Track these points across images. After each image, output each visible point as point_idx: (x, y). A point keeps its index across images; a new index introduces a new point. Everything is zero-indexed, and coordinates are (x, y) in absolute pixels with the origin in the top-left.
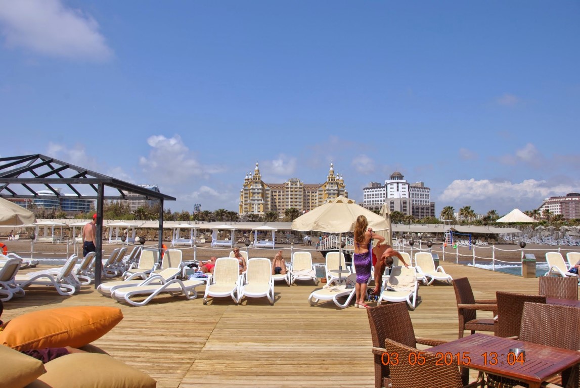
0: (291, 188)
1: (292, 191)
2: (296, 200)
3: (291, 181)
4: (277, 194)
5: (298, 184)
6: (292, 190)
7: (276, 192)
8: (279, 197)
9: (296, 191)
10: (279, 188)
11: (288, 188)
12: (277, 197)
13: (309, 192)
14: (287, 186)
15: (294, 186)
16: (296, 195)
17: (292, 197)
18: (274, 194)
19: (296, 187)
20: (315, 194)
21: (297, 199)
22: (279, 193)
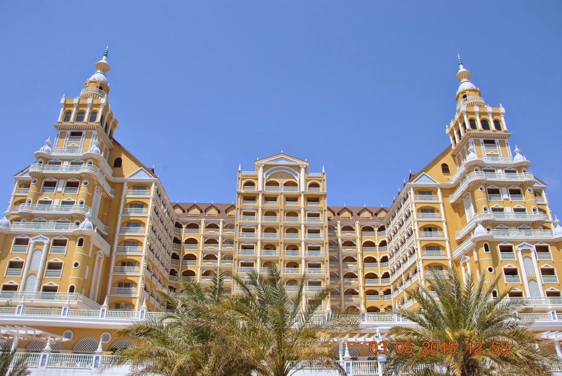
0: (268, 199)
1: (271, 213)
2: (290, 256)
3: (266, 167)
4: (200, 234)
5: (301, 178)
6: (271, 205)
7: (194, 226)
8: (210, 248)
9: (293, 214)
10: (213, 212)
11: (252, 198)
12: (199, 251)
13: (348, 228)
14: (249, 190)
15: (281, 190)
16: (293, 230)
17: (270, 238)
18: (185, 235)
19: (291, 191)
20: (377, 238)
21: (294, 247)
22: (212, 233)
